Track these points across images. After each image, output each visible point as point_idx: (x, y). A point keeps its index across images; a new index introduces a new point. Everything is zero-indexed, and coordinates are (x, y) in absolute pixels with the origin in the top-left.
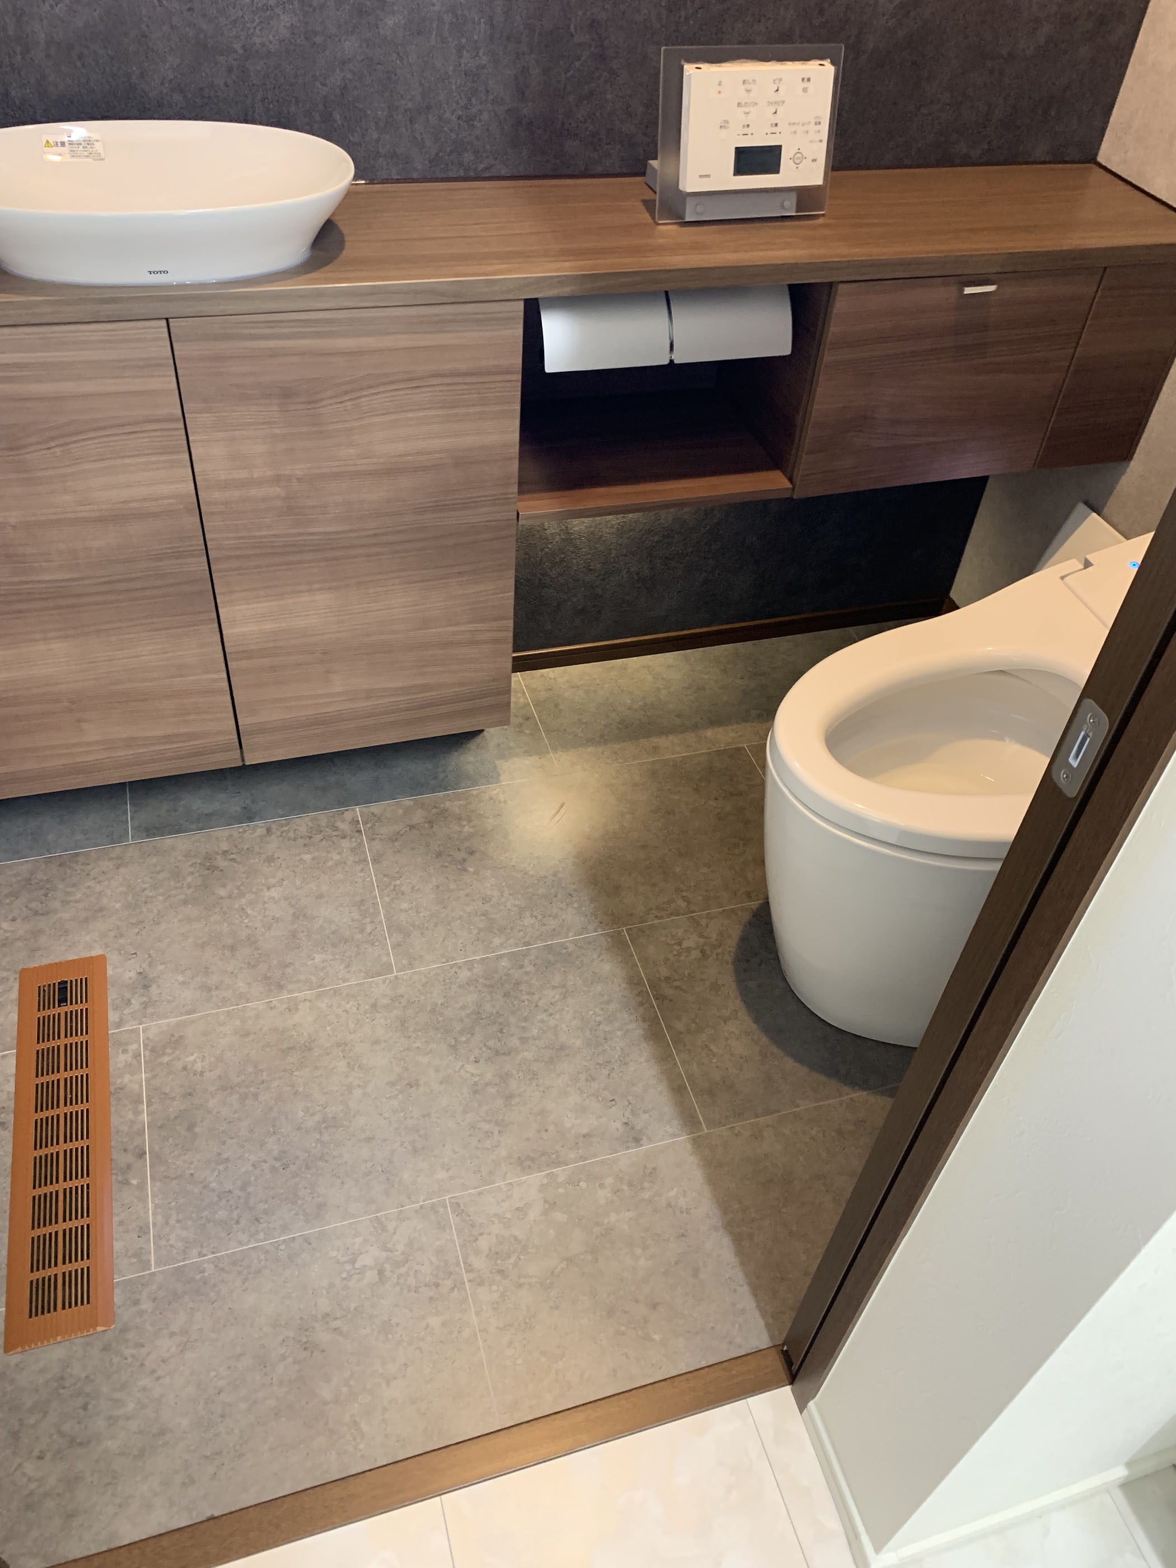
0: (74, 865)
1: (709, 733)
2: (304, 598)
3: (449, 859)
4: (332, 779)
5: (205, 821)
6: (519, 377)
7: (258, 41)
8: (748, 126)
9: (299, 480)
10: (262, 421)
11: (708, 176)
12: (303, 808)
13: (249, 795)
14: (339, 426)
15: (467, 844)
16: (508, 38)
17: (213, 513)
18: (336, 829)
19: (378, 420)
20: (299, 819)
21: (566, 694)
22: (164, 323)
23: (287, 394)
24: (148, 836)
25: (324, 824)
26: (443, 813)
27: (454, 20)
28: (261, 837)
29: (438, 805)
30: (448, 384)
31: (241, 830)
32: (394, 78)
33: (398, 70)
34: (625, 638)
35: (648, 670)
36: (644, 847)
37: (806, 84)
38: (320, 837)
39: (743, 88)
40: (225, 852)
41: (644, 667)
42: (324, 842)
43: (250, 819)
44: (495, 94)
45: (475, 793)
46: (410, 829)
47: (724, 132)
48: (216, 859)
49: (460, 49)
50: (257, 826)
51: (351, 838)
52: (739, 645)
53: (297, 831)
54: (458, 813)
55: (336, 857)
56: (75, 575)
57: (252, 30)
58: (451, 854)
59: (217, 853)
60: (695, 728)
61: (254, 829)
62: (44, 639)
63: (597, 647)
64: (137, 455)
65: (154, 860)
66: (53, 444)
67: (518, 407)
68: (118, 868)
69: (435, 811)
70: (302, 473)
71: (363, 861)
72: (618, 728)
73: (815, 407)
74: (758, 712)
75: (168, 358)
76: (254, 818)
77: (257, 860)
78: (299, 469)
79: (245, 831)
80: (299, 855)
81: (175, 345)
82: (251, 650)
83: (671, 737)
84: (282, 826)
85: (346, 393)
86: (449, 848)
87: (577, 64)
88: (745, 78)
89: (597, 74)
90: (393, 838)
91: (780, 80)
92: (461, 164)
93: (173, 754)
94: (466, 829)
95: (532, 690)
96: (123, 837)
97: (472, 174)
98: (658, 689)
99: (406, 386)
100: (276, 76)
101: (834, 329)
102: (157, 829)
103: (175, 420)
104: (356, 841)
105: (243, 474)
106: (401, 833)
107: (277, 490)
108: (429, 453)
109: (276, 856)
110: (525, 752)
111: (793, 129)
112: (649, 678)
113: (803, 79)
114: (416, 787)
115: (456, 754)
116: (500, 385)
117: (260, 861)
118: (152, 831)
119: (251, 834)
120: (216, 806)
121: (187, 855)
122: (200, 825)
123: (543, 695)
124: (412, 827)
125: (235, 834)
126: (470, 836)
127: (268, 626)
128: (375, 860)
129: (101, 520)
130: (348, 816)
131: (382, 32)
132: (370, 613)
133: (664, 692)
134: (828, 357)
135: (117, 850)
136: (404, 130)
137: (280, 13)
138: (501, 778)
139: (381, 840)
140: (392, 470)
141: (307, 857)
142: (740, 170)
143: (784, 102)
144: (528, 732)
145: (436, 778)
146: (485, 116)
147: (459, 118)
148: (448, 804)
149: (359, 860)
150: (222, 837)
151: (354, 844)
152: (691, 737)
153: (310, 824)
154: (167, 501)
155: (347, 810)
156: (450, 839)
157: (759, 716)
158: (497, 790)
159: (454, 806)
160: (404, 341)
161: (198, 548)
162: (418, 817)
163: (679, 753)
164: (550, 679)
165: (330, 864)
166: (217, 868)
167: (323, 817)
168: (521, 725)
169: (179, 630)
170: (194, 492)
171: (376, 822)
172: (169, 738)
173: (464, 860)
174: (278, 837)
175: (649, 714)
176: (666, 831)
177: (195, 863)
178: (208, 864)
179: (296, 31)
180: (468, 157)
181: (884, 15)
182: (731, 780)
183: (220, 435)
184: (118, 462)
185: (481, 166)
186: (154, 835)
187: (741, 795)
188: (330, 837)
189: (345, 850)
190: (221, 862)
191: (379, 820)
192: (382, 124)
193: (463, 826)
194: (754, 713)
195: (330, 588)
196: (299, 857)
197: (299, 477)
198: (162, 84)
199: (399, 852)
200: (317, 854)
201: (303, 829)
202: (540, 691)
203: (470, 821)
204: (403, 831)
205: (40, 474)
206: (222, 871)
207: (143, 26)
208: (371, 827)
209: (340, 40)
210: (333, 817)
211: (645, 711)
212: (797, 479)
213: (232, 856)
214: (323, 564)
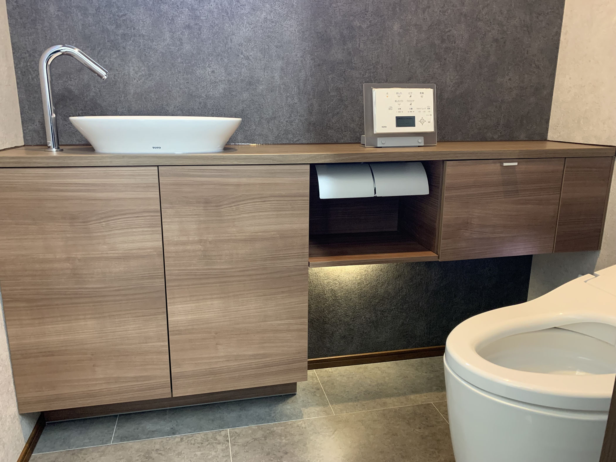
0: (79, 455)
1: (412, 397)
2: (209, 303)
3: (273, 456)
4: (218, 415)
5: (151, 434)
6: (308, 198)
7: (211, 93)
8: (400, 109)
9: (210, 242)
10: (195, 214)
11: (386, 127)
12: (201, 429)
13: (176, 422)
14: (229, 217)
15: (284, 449)
16: (305, 94)
17: (170, 257)
18: (216, 439)
19: (246, 216)
20: (198, 434)
21: (338, 379)
22: (156, 168)
23: (207, 202)
24: (121, 441)
25: (210, 437)
26: (272, 433)
27: (285, 87)
28: (177, 442)
29: (270, 429)
30: (277, 201)
31: (168, 439)
32: (262, 107)
33: (263, 104)
34: (366, 353)
35: (378, 369)
36: (382, 452)
37: (422, 95)
38: (207, 443)
39: (397, 95)
40: (157, 450)
41: (376, 368)
42: (209, 446)
43: (174, 434)
44: (301, 113)
45: (290, 423)
46: (254, 440)
47: (390, 111)
48: (152, 453)
49: (287, 97)
50: (176, 437)
51: (223, 444)
52: (423, 359)
53: (196, 440)
54: (280, 432)
55: (213, 453)
56: (103, 286)
57: (209, 90)
58: (275, 453)
59: (153, 450)
60: (404, 394)
61: (175, 438)
62: (84, 319)
63: (352, 357)
64: (138, 228)
65: (120, 453)
66: (102, 221)
67: (308, 212)
68: (101, 457)
69: (268, 432)
70: (212, 239)
71: (227, 456)
72: (364, 394)
73: (444, 217)
74: (437, 387)
75: (157, 184)
76: (176, 433)
77: (172, 454)
78: (211, 237)
79: (170, 440)
80: (194, 452)
81: (160, 177)
82: (181, 330)
83: (392, 398)
84: (189, 437)
85: (233, 202)
86: (274, 450)
87: (332, 103)
88: (398, 92)
89: (339, 106)
90: (244, 445)
91: (411, 93)
92: (287, 139)
93: (138, 388)
94: (284, 441)
95: (321, 377)
96: (109, 441)
97: (292, 142)
98: (384, 377)
99: (260, 201)
100: (217, 106)
101: (448, 181)
102: (127, 438)
103: (157, 212)
104: (225, 446)
105: (184, 239)
106: (249, 442)
107: (199, 247)
108: (269, 232)
109: (183, 452)
110: (317, 404)
111: (419, 110)
112: (379, 372)
113: (421, 93)
114: (260, 420)
115: (281, 405)
116: (300, 202)
117: (174, 454)
118: (123, 439)
119: (172, 441)
120: (158, 427)
121: (138, 451)
122: (148, 436)
123: (326, 379)
124: (255, 439)
125: (165, 441)
126: (286, 444)
127: (190, 317)
128: (234, 456)
129: (118, 258)
130: (223, 433)
131: (258, 91)
132: (239, 312)
133: (387, 378)
134: (446, 194)
135: (103, 447)
136: (265, 125)
137: (220, 84)
138: (304, 416)
139: (238, 445)
140: (251, 240)
141: (199, 453)
142: (398, 125)
143: (414, 101)
144: (318, 395)
145: (270, 416)
146: (297, 121)
147: (287, 121)
148: (275, 428)
149: (225, 456)
150: (157, 442)
151: (224, 447)
152: (402, 399)
153: (203, 437)
154: (149, 250)
155: (223, 430)
156: (275, 446)
157: (437, 389)
158: (301, 422)
159: (278, 430)
160: (259, 180)
161: (161, 274)
162: (259, 434)
163: (397, 406)
164: (330, 372)
165: (210, 457)
166: (151, 458)
167: (210, 434)
168: (315, 392)
169: (148, 317)
170: (162, 246)
171: (237, 436)
172: (136, 379)
173: (282, 457)
174: (185, 443)
175: (380, 388)
176: (393, 444)
177: (141, 455)
178: (147, 456)
179: (226, 90)
180: (290, 136)
181: (449, 86)
182: (427, 419)
183: (177, 219)
184: (130, 230)
185: (295, 140)
186: (124, 441)
187: (433, 426)
188: (212, 443)
189: (219, 450)
190: (154, 455)
191: (239, 435)
192: (257, 123)
193: (283, 440)
194: (434, 388)
195: (220, 298)
196: (194, 453)
197: (210, 241)
198: (174, 108)
199: (247, 452)
200: (203, 452)
201: (199, 440)
202: (325, 377)
203: (286, 437)
204: (251, 441)
205: (95, 235)
206: (153, 459)
207: (170, 88)
208: (234, 439)
209: (242, 94)
210: (216, 433)
211: (378, 387)
212: (440, 253)
213: (160, 452)
214: (218, 285)
